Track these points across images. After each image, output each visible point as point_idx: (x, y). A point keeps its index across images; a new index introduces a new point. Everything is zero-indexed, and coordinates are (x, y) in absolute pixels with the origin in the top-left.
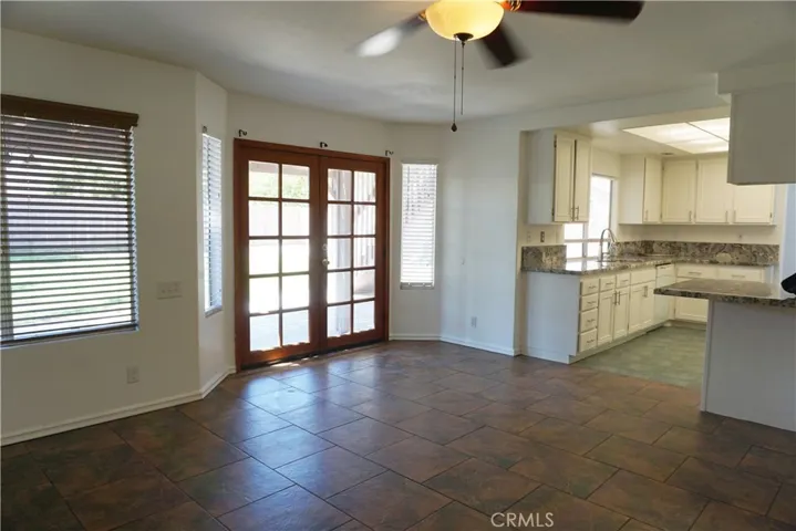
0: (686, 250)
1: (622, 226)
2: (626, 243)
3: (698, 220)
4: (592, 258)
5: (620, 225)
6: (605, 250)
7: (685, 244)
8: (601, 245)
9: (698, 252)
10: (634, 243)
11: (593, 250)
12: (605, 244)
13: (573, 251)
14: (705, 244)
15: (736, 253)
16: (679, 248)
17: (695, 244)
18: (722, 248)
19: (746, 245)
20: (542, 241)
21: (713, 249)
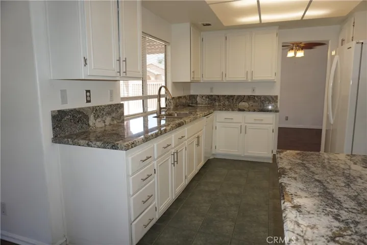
0: (219, 101)
1: (175, 84)
2: (179, 98)
3: (228, 79)
4: (152, 113)
5: (174, 83)
6: (163, 105)
7: (218, 96)
8: (159, 101)
9: (227, 103)
10: (185, 97)
11: (152, 105)
12: (163, 100)
13: (132, 108)
14: (231, 96)
15: (251, 103)
16: (215, 100)
17: (224, 96)
18: (241, 98)
19: (257, 96)
20: (88, 101)
21: (236, 100)
